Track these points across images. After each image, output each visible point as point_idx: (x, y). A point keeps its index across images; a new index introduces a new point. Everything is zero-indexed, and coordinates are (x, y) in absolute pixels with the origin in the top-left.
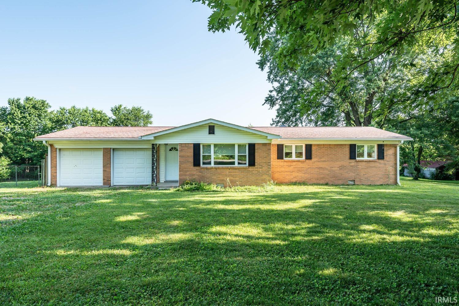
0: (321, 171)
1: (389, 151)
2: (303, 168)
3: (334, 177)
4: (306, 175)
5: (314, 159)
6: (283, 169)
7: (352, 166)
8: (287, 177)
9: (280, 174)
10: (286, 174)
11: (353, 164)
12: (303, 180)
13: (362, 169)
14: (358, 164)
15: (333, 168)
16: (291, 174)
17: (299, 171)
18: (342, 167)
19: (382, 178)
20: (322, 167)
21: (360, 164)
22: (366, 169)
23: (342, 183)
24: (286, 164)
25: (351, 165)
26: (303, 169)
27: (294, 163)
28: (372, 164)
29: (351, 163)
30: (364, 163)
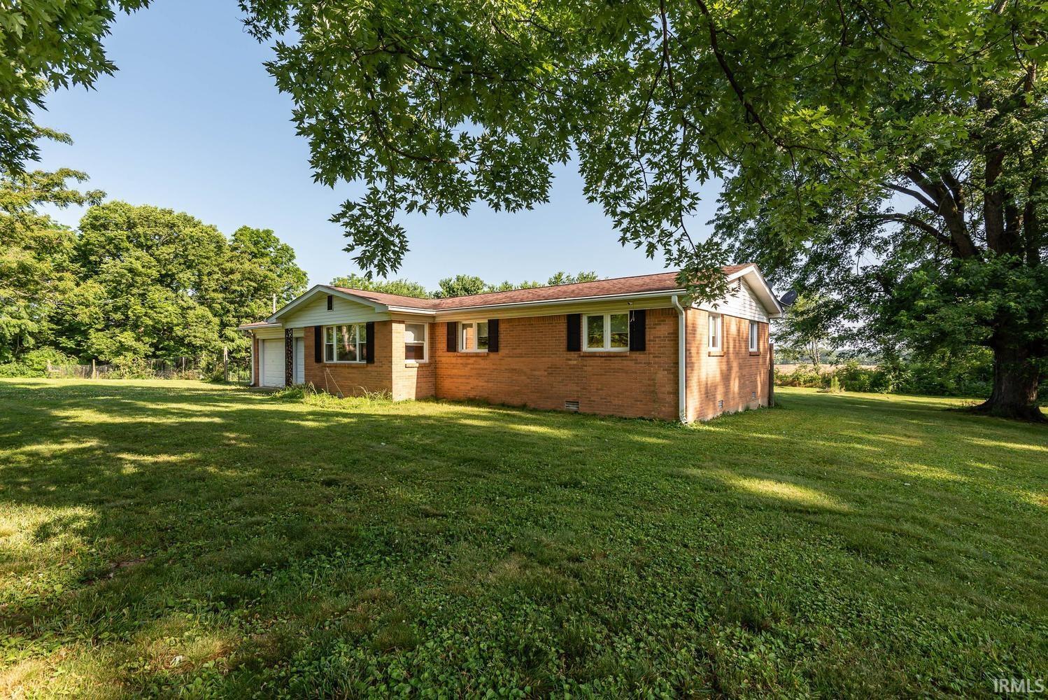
0: (515, 378)
1: (658, 327)
2: (486, 369)
3: (538, 392)
4: (490, 385)
5: (503, 351)
6: (455, 371)
7: (572, 367)
8: (462, 388)
9: (452, 380)
10: (460, 380)
11: (575, 362)
12: (486, 395)
13: (594, 375)
14: (585, 363)
15: (535, 370)
16: (468, 381)
17: (479, 376)
18: (553, 370)
19: (641, 401)
20: (515, 370)
21: (590, 362)
22: (601, 375)
23: (553, 407)
24: (460, 361)
25: (570, 365)
26: (485, 372)
27: (472, 360)
28: (616, 364)
29: (570, 360)
30: (599, 361)
